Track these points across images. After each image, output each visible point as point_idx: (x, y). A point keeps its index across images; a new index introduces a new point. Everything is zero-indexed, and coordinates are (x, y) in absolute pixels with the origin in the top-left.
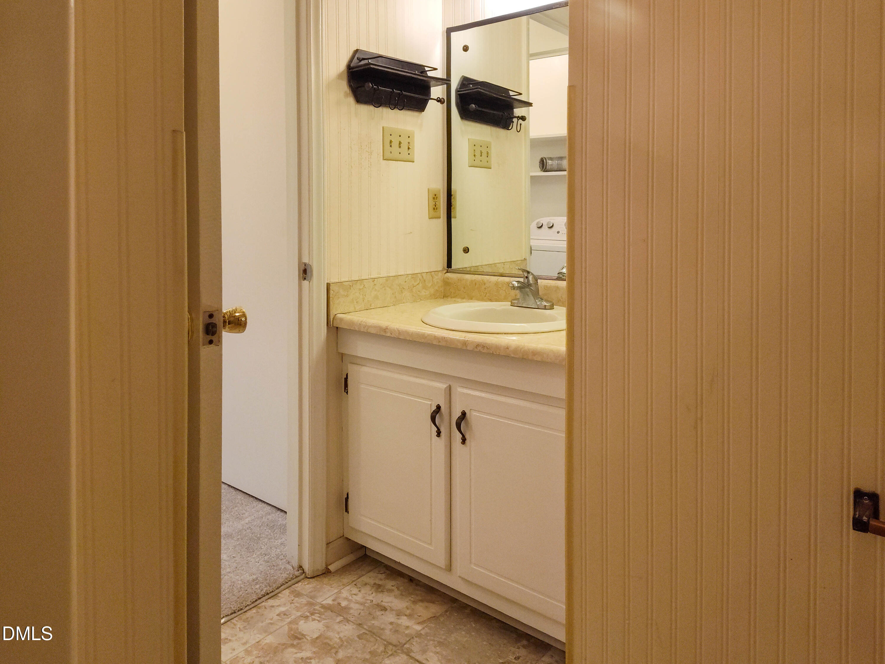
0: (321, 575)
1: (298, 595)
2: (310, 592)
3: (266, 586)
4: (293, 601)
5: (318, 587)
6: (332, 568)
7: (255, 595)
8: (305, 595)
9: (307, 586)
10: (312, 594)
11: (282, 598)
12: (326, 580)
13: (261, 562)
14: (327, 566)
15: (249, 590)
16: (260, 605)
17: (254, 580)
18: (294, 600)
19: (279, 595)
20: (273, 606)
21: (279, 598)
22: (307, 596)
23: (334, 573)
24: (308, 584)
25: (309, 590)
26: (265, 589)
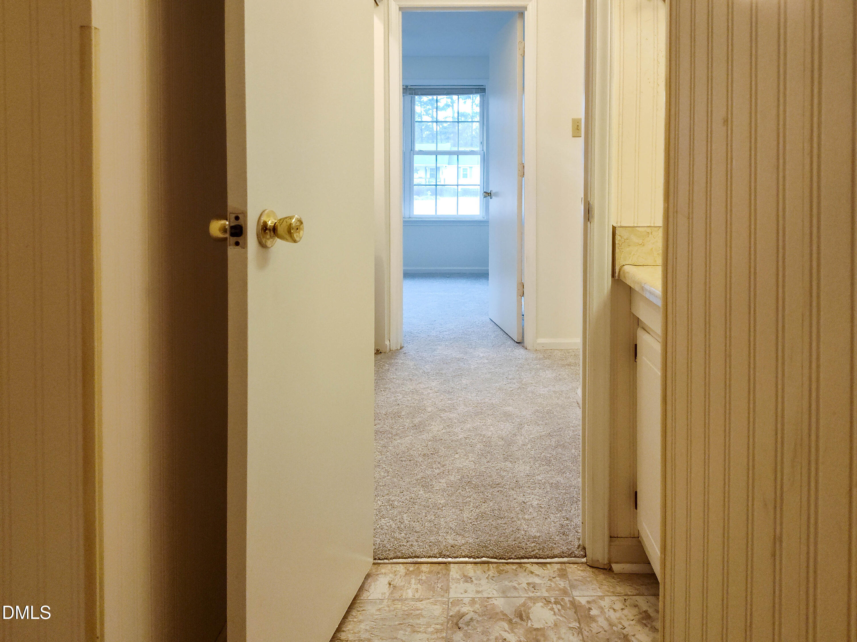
0: (601, 569)
1: (563, 574)
2: (576, 580)
3: (539, 550)
4: (553, 579)
5: (588, 579)
6: (616, 567)
7: (524, 552)
8: (569, 580)
9: (579, 572)
10: (575, 583)
11: (548, 569)
12: (601, 577)
13: (557, 524)
14: (610, 563)
15: (523, 545)
16: (523, 565)
17: (535, 537)
18: (555, 578)
19: (548, 565)
20: (532, 573)
21: (544, 568)
22: (570, 582)
23: (616, 574)
24: (582, 570)
25: (576, 578)
26: (537, 551)
